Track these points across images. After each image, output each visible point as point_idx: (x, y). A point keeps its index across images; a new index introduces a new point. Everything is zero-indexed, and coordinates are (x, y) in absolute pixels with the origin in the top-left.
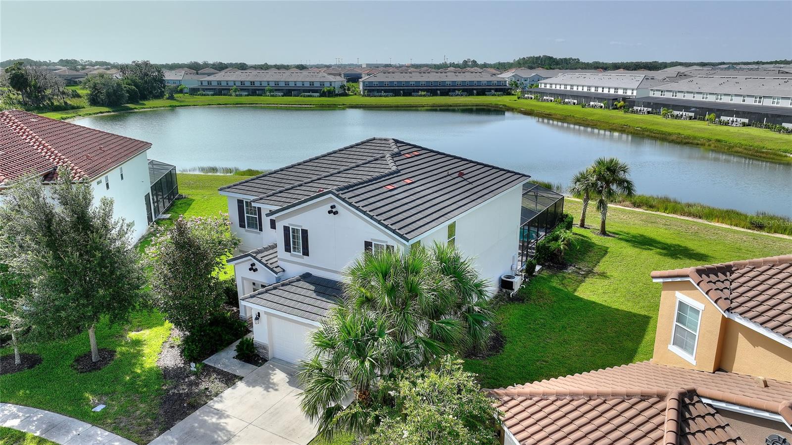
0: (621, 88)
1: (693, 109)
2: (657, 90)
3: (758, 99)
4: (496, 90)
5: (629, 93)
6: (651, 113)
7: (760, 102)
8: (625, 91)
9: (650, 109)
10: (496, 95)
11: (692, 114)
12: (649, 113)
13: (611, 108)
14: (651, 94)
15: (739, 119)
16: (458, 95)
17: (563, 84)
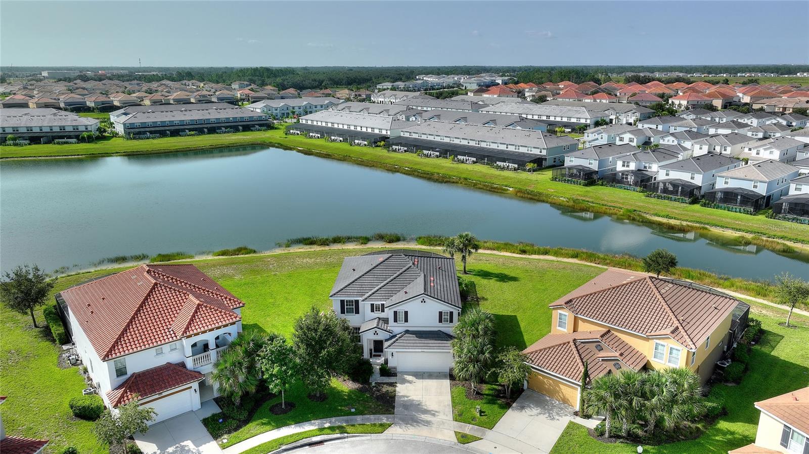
0: (377, 128)
1: (437, 149)
2: (406, 132)
3: (477, 142)
4: (260, 125)
5: (384, 132)
6: (407, 152)
7: (479, 144)
8: (380, 130)
9: (406, 149)
10: (261, 130)
11: (438, 154)
12: (405, 151)
13: (373, 146)
14: (402, 134)
15: (470, 158)
16: (225, 132)
17: (324, 122)
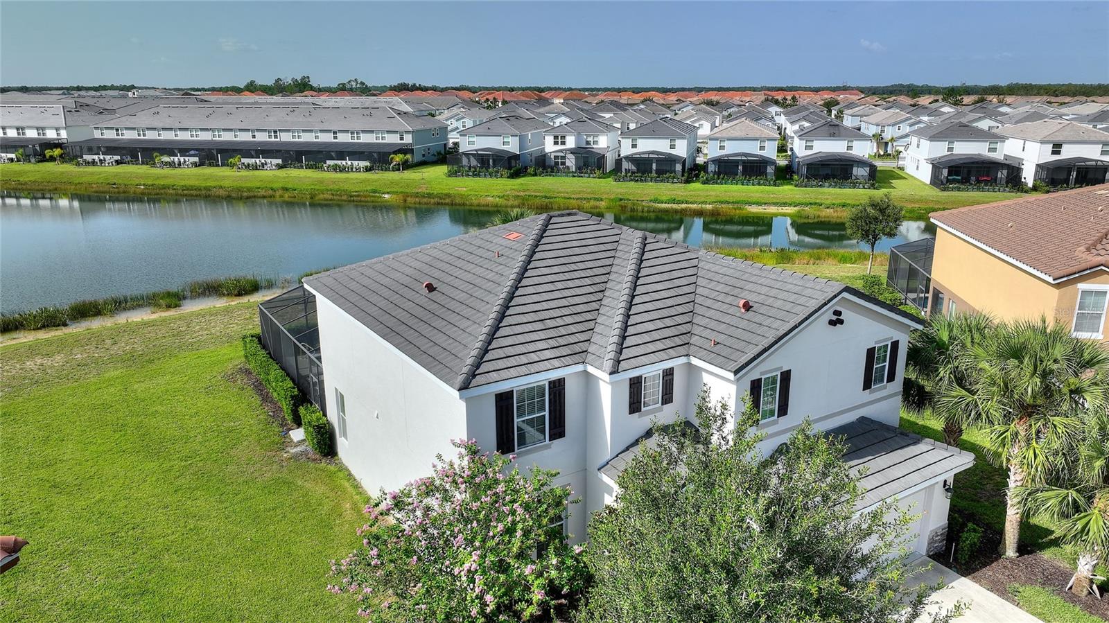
0: (30, 127)
2: (107, 128)
3: (273, 134)
5: (51, 134)
6: (122, 163)
7: (276, 137)
8: (41, 131)
9: (118, 158)
11: (196, 159)
12: (118, 162)
13: (34, 159)
14: (97, 134)
15: (268, 161)
